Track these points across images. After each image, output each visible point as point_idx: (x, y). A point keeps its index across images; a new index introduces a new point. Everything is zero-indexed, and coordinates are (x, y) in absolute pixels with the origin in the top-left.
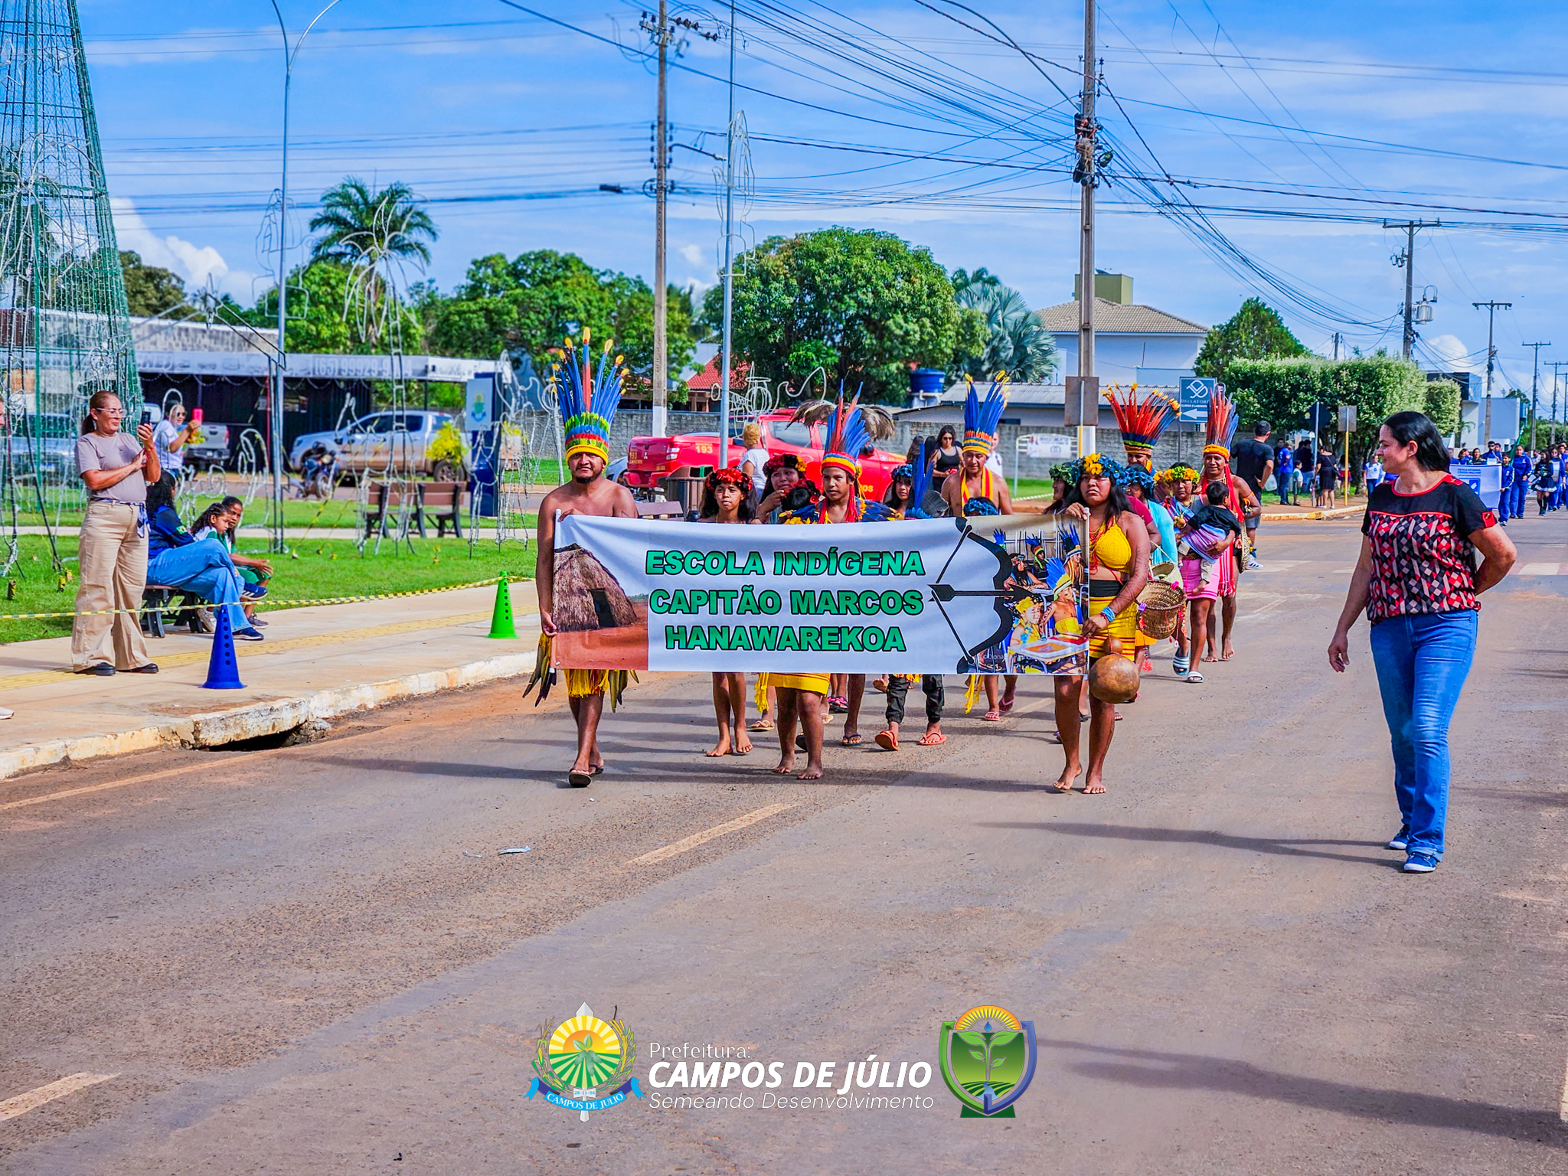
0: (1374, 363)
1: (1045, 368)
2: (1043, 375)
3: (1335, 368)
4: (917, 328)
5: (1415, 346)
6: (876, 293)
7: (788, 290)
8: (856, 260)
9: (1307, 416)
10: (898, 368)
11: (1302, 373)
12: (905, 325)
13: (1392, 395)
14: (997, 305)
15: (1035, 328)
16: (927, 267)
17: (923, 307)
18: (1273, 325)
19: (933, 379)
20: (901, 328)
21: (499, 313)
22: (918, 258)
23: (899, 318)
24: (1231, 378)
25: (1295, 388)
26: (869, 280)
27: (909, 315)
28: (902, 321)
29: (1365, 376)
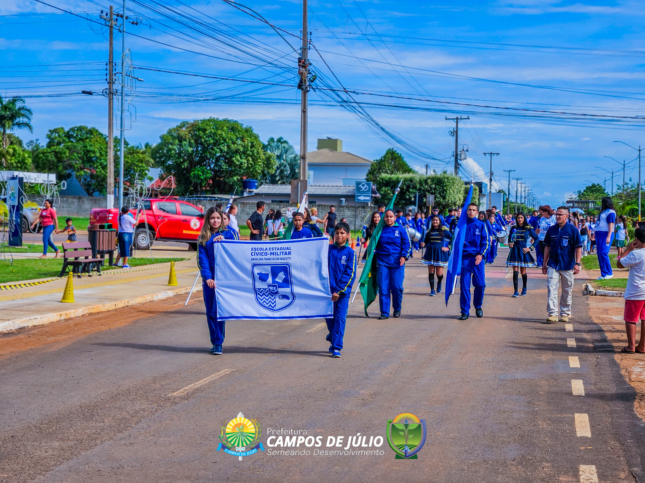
0: (442, 176)
3: (425, 178)
4: (246, 161)
5: (459, 170)
6: (228, 147)
7: (190, 145)
8: (220, 132)
9: (413, 199)
10: (237, 179)
11: (411, 180)
12: (240, 160)
13: (449, 190)
14: (283, 152)
16: (251, 135)
17: (248, 152)
18: (399, 160)
19: (252, 184)
21: (61, 153)
22: (247, 131)
23: (238, 157)
24: (380, 182)
25: (408, 187)
26: (225, 140)
27: (242, 156)
29: (438, 182)
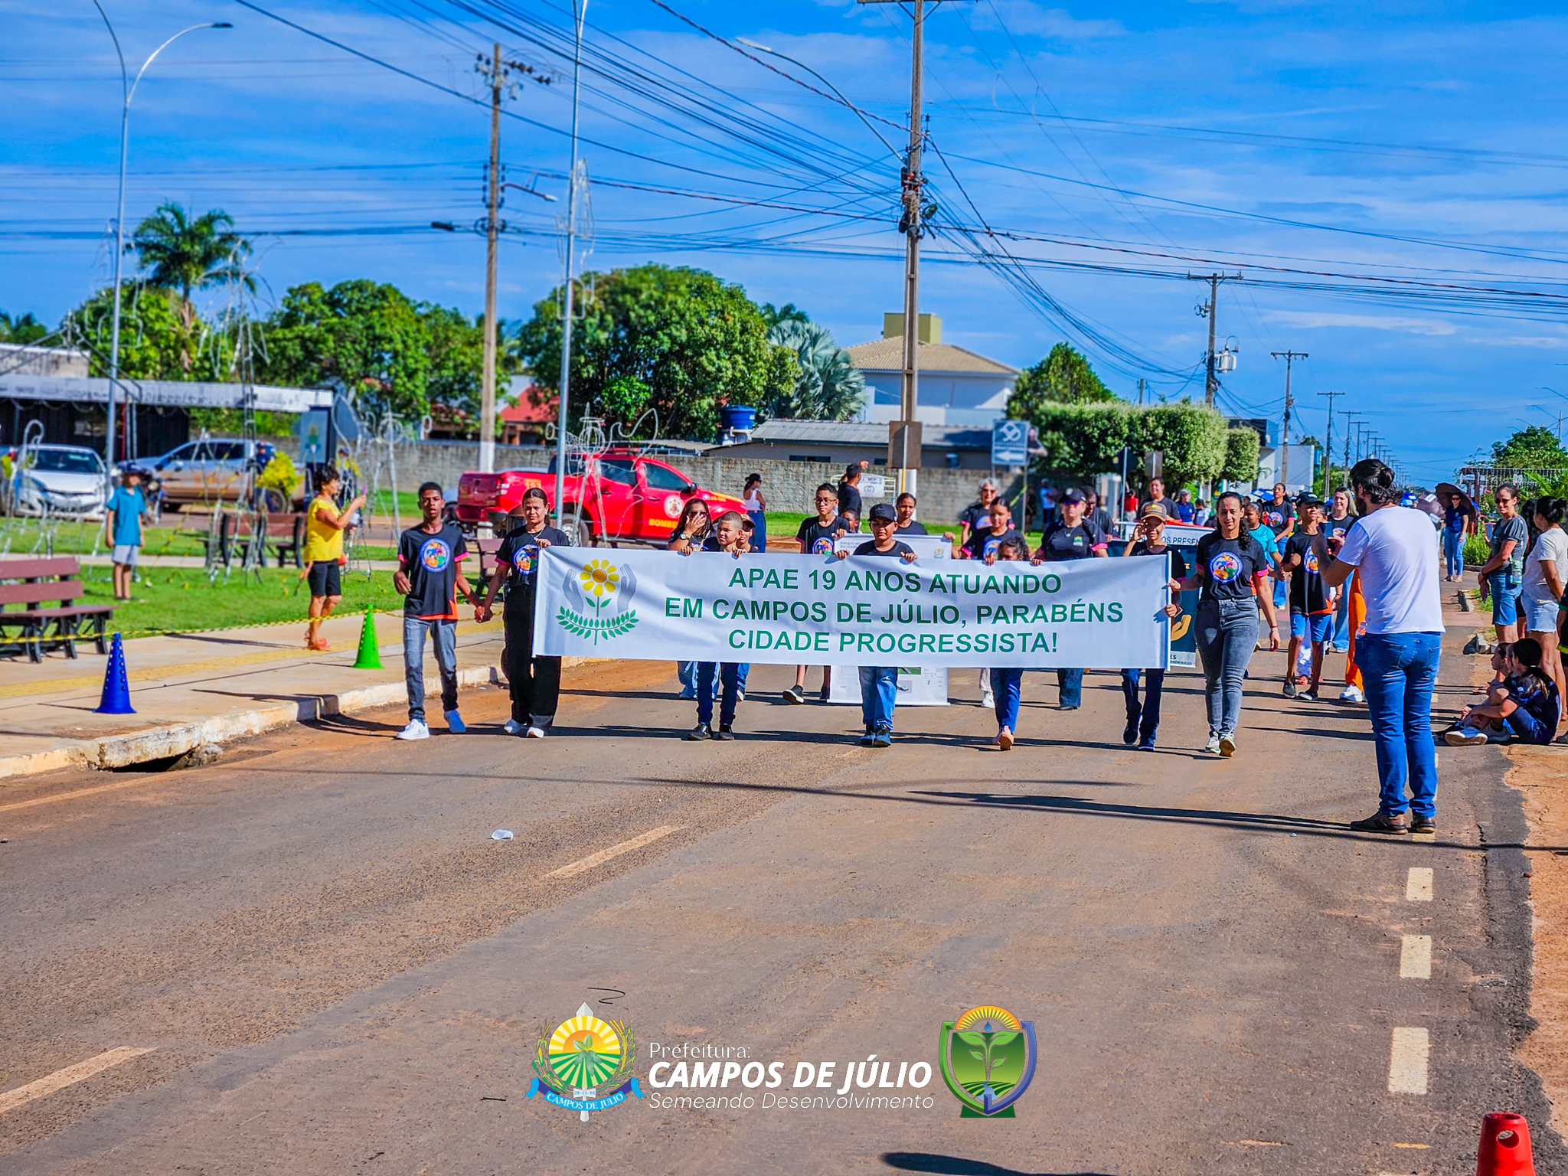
0: (1179, 410)
1: (853, 405)
2: (852, 413)
3: (1142, 413)
4: (729, 365)
6: (690, 329)
7: (602, 325)
9: (1116, 460)
10: (709, 405)
11: (1110, 418)
12: (717, 362)
13: (1195, 441)
14: (808, 342)
15: (844, 366)
16: (740, 304)
17: (735, 344)
18: (1081, 369)
19: (741, 416)
20: (714, 365)
21: (316, 342)
22: (731, 296)
23: (712, 354)
24: (1042, 421)
25: (1104, 434)
26: (682, 316)
27: (722, 353)
28: (714, 358)
29: (1170, 422)
